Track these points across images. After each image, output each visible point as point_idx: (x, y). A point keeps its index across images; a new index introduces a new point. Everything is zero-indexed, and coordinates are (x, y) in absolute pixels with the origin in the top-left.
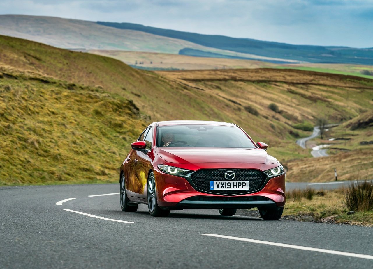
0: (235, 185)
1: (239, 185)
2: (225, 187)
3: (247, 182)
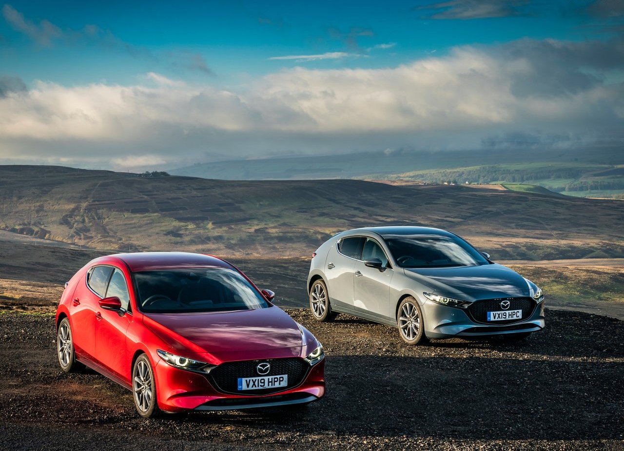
0: (270, 382)
1: (275, 381)
2: (257, 385)
3: (285, 377)
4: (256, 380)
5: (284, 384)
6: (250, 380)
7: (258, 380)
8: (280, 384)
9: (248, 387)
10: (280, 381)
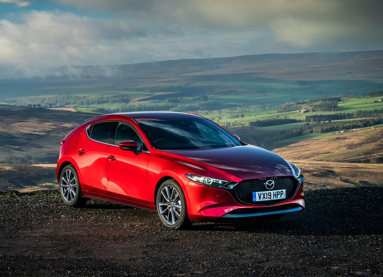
0: (275, 195)
1: (278, 195)
2: (266, 198)
3: (284, 191)
4: (265, 193)
5: (284, 196)
6: (261, 194)
7: (267, 193)
8: (281, 197)
9: (260, 199)
10: (281, 194)
